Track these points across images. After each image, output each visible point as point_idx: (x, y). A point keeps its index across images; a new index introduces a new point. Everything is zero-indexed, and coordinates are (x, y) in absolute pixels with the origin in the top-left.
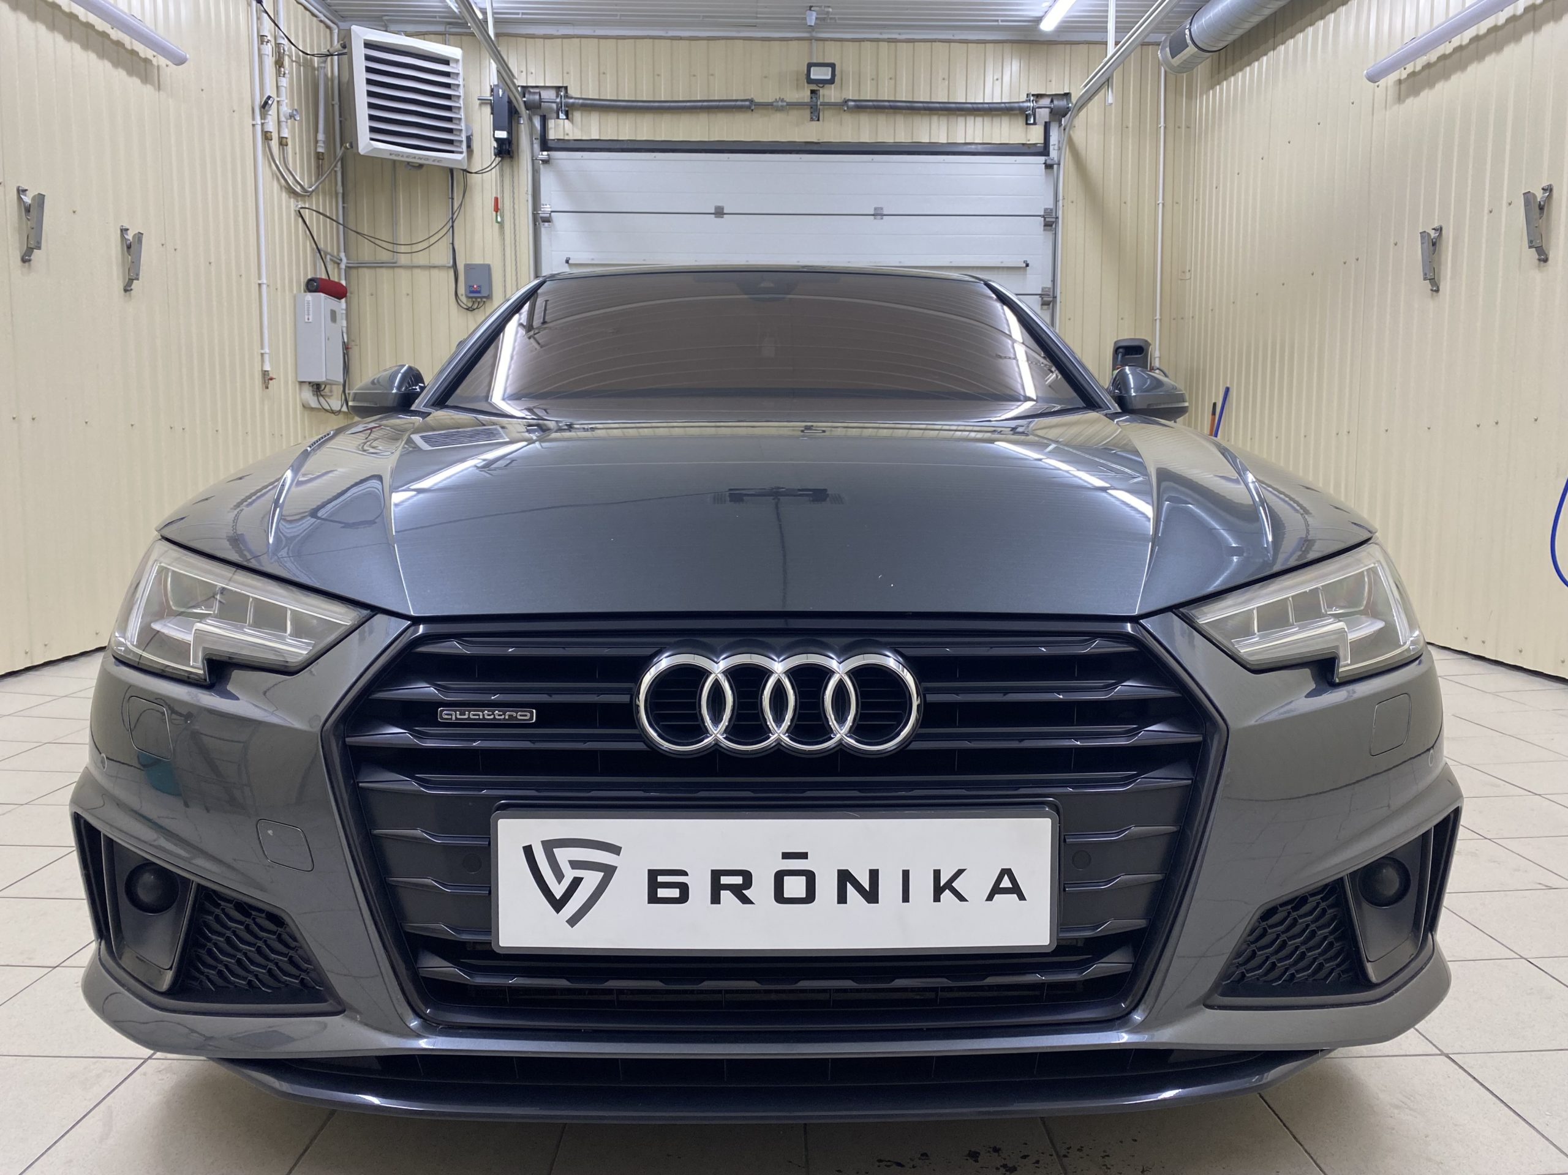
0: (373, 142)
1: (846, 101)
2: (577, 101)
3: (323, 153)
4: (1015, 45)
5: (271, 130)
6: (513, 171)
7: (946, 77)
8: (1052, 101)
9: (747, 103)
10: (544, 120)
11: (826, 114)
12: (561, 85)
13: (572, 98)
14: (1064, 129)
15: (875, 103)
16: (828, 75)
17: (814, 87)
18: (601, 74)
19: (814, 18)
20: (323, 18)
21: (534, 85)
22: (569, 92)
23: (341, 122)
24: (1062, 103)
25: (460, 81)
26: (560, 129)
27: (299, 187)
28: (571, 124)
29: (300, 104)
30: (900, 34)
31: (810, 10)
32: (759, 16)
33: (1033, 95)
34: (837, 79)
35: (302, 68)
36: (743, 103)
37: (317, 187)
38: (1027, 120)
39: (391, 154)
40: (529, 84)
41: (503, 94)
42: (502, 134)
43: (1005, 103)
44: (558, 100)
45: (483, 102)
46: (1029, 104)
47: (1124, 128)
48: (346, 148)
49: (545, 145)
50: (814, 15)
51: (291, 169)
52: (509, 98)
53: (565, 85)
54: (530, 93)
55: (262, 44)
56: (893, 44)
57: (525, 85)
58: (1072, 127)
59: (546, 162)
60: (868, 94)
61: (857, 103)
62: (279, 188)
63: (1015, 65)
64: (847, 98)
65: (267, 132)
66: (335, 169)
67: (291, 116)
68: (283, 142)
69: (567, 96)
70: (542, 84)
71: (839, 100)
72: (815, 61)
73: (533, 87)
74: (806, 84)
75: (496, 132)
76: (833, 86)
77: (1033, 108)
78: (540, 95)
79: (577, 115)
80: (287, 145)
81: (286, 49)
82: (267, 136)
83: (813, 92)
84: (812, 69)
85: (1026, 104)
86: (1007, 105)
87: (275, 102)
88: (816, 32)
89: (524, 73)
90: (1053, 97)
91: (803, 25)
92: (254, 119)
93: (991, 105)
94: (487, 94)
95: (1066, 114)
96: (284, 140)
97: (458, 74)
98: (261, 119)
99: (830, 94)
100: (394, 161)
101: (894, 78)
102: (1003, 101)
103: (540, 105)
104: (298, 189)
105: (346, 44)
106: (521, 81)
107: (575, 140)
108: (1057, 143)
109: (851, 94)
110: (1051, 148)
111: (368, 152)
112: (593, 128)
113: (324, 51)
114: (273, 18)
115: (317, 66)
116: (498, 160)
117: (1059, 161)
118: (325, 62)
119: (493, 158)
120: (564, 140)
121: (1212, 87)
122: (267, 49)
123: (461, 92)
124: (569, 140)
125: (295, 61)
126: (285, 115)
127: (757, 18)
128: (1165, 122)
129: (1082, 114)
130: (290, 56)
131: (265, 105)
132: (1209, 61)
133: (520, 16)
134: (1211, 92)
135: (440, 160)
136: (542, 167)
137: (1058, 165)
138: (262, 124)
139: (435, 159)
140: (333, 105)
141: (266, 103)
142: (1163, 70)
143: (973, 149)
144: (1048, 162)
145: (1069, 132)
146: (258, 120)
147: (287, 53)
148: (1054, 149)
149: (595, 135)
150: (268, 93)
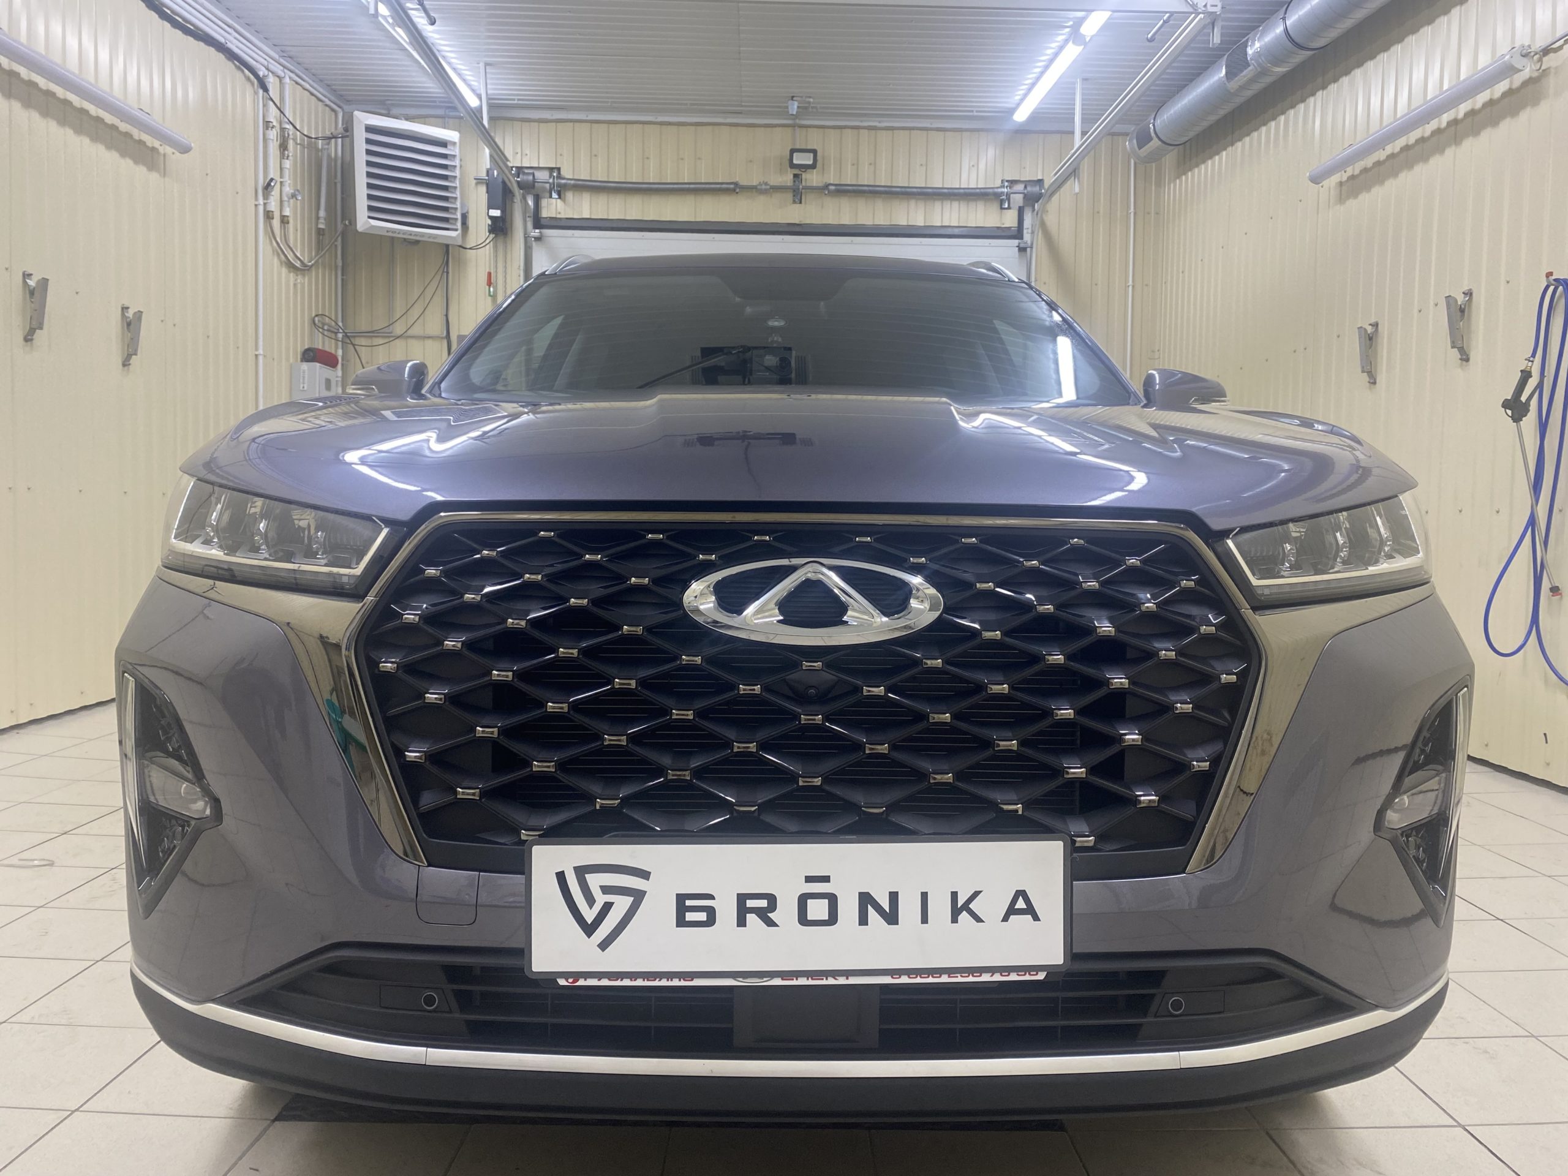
0: (371, 221)
1: (827, 186)
2: (569, 182)
3: (323, 229)
4: (990, 134)
5: (273, 210)
6: (506, 247)
7: (924, 164)
8: (1025, 187)
9: (732, 186)
10: (537, 200)
11: (808, 198)
12: (554, 166)
13: (564, 179)
14: (1037, 214)
15: (855, 188)
16: (810, 160)
17: (796, 171)
18: (593, 156)
19: (796, 107)
20: (328, 102)
21: (528, 166)
22: (562, 173)
23: (342, 199)
24: (1036, 189)
25: (457, 163)
26: (552, 207)
27: (299, 262)
28: (562, 203)
29: (303, 185)
30: (880, 122)
31: (792, 100)
32: (743, 104)
33: (1007, 181)
34: (819, 164)
35: (306, 150)
36: (729, 186)
37: (315, 263)
38: (1001, 205)
39: (387, 231)
40: (524, 165)
41: (498, 175)
42: (496, 213)
43: (980, 189)
44: (551, 181)
45: (479, 181)
46: (1003, 190)
47: (1095, 213)
48: (346, 225)
49: (538, 223)
50: (796, 104)
51: (291, 246)
52: (503, 179)
53: (558, 166)
54: (524, 173)
55: (267, 129)
56: (873, 132)
57: (519, 165)
58: (1045, 211)
59: (538, 239)
60: (848, 179)
61: (838, 187)
62: (279, 263)
63: (991, 152)
64: (829, 182)
65: (268, 211)
66: (336, 244)
67: (293, 196)
68: (284, 220)
69: (559, 177)
70: (536, 165)
71: (820, 185)
72: (798, 147)
73: (527, 168)
74: (789, 169)
75: (490, 210)
76: (815, 170)
77: (1007, 193)
78: (534, 176)
79: (569, 195)
80: (288, 223)
81: (291, 133)
82: (269, 215)
83: (795, 176)
84: (795, 154)
85: (1000, 190)
86: (982, 190)
87: (278, 184)
88: (799, 119)
89: (519, 155)
90: (1027, 183)
91: (784, 112)
92: (256, 199)
93: (966, 191)
94: (483, 175)
95: (1039, 200)
96: (286, 219)
97: (454, 156)
98: (264, 199)
99: (812, 178)
100: (393, 238)
101: (874, 164)
102: (979, 187)
103: (534, 186)
104: (297, 263)
105: (348, 129)
106: (514, 162)
107: (567, 218)
108: (1030, 227)
109: (832, 178)
110: (1025, 231)
111: (367, 229)
112: (584, 207)
113: (328, 134)
114: (278, 105)
115: (320, 147)
116: (492, 236)
117: (1032, 244)
118: (328, 144)
119: (488, 234)
120: (556, 218)
121: (1179, 177)
122: (273, 134)
123: (457, 173)
124: (560, 219)
125: (300, 144)
126: (287, 196)
127: (742, 106)
128: (1135, 209)
129: (1055, 198)
130: (295, 140)
131: (268, 187)
132: (1175, 151)
133: (516, 102)
134: (1178, 181)
135: (436, 236)
136: (534, 244)
137: (1031, 247)
138: (265, 204)
139: (430, 236)
140: (336, 183)
141: (269, 185)
142: (1132, 162)
143: (949, 231)
144: (1022, 245)
145: (1042, 215)
146: (261, 201)
147: (291, 137)
148: (1028, 233)
149: (586, 215)
150: (271, 176)
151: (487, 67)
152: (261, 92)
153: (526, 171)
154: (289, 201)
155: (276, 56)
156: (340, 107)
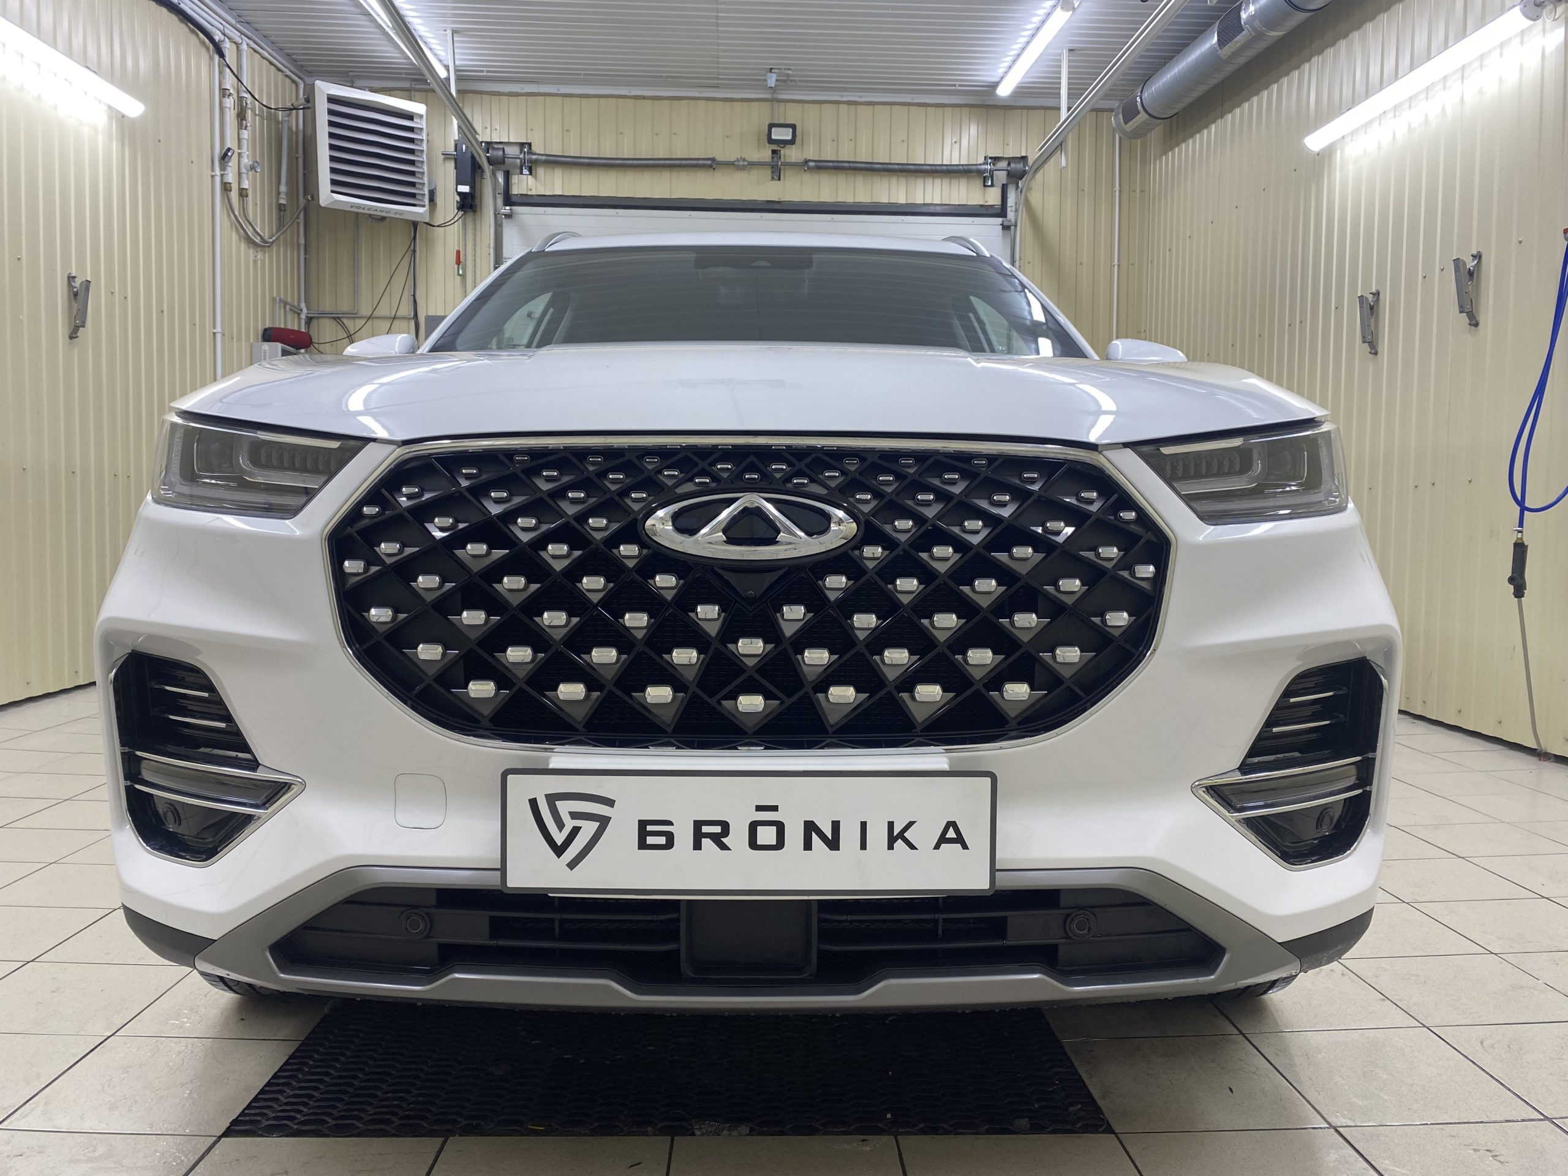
0: (334, 194)
1: (807, 162)
2: (540, 157)
3: (284, 205)
4: (972, 109)
5: (230, 181)
6: (475, 224)
7: (906, 140)
8: (1009, 164)
9: (709, 162)
10: (507, 176)
11: (787, 174)
12: (525, 141)
13: (535, 154)
14: (1022, 191)
15: (835, 164)
16: (789, 136)
17: (775, 147)
18: (566, 131)
19: (774, 80)
20: (289, 73)
21: (498, 141)
22: (532, 148)
23: (304, 174)
24: (1019, 166)
25: (424, 139)
26: (523, 184)
27: (259, 238)
28: (534, 180)
29: (262, 157)
30: (860, 96)
31: (770, 72)
32: (721, 77)
33: (990, 158)
34: (798, 139)
35: (265, 122)
36: (705, 162)
37: (276, 239)
38: (984, 182)
39: (352, 207)
40: (493, 140)
41: (466, 149)
42: (465, 188)
43: (962, 165)
44: (522, 156)
45: (447, 156)
46: (986, 167)
47: (1079, 190)
48: (307, 200)
49: (509, 200)
50: (774, 77)
51: (251, 220)
52: (472, 155)
53: (529, 141)
54: (494, 149)
55: (224, 97)
56: (853, 107)
57: (489, 140)
58: (1029, 189)
59: (508, 216)
60: (828, 154)
61: (818, 163)
62: (238, 237)
63: (973, 129)
64: (808, 158)
65: (226, 183)
66: (298, 220)
67: (252, 168)
68: (243, 193)
69: (530, 152)
70: (506, 140)
71: (800, 160)
72: (776, 122)
73: (497, 143)
74: (767, 144)
75: (459, 186)
76: (794, 146)
77: (990, 170)
78: (504, 151)
79: (541, 171)
80: (247, 196)
81: (249, 103)
82: (226, 187)
83: (774, 152)
84: (773, 130)
85: (983, 167)
86: (965, 167)
87: (236, 154)
88: (777, 94)
89: (488, 130)
90: (1010, 160)
91: (763, 85)
92: (215, 172)
93: (949, 167)
94: (451, 149)
95: (1023, 177)
97: (421, 129)
98: (221, 170)
99: (792, 154)
100: (357, 214)
101: (854, 140)
102: (961, 163)
103: (504, 161)
104: (258, 240)
105: (309, 102)
106: (484, 136)
107: (538, 196)
108: (1013, 204)
109: (811, 152)
110: (1009, 209)
111: (329, 204)
112: (555, 183)
113: (288, 105)
114: (236, 73)
115: (280, 119)
116: (461, 213)
117: (1016, 223)
118: (289, 116)
119: (456, 211)
120: (527, 195)
121: (1165, 152)
122: (229, 102)
123: (424, 147)
124: (532, 196)
125: (258, 115)
126: (245, 167)
127: (718, 79)
128: (1120, 186)
129: (1039, 176)
130: (253, 110)
131: (225, 157)
132: (1161, 127)
133: (485, 74)
134: (1164, 158)
135: (402, 213)
136: (504, 221)
137: (1016, 226)
138: (222, 175)
139: (397, 212)
140: (297, 158)
141: (226, 155)
142: (1117, 136)
143: (932, 209)
144: (1006, 223)
145: (1026, 194)
146: (218, 172)
147: (249, 106)
148: (1011, 211)
149: (558, 191)
150: (229, 145)
151: (455, 35)
152: (217, 57)
153: (496, 146)
154: (247, 174)
155: (233, 22)
156: (300, 77)
